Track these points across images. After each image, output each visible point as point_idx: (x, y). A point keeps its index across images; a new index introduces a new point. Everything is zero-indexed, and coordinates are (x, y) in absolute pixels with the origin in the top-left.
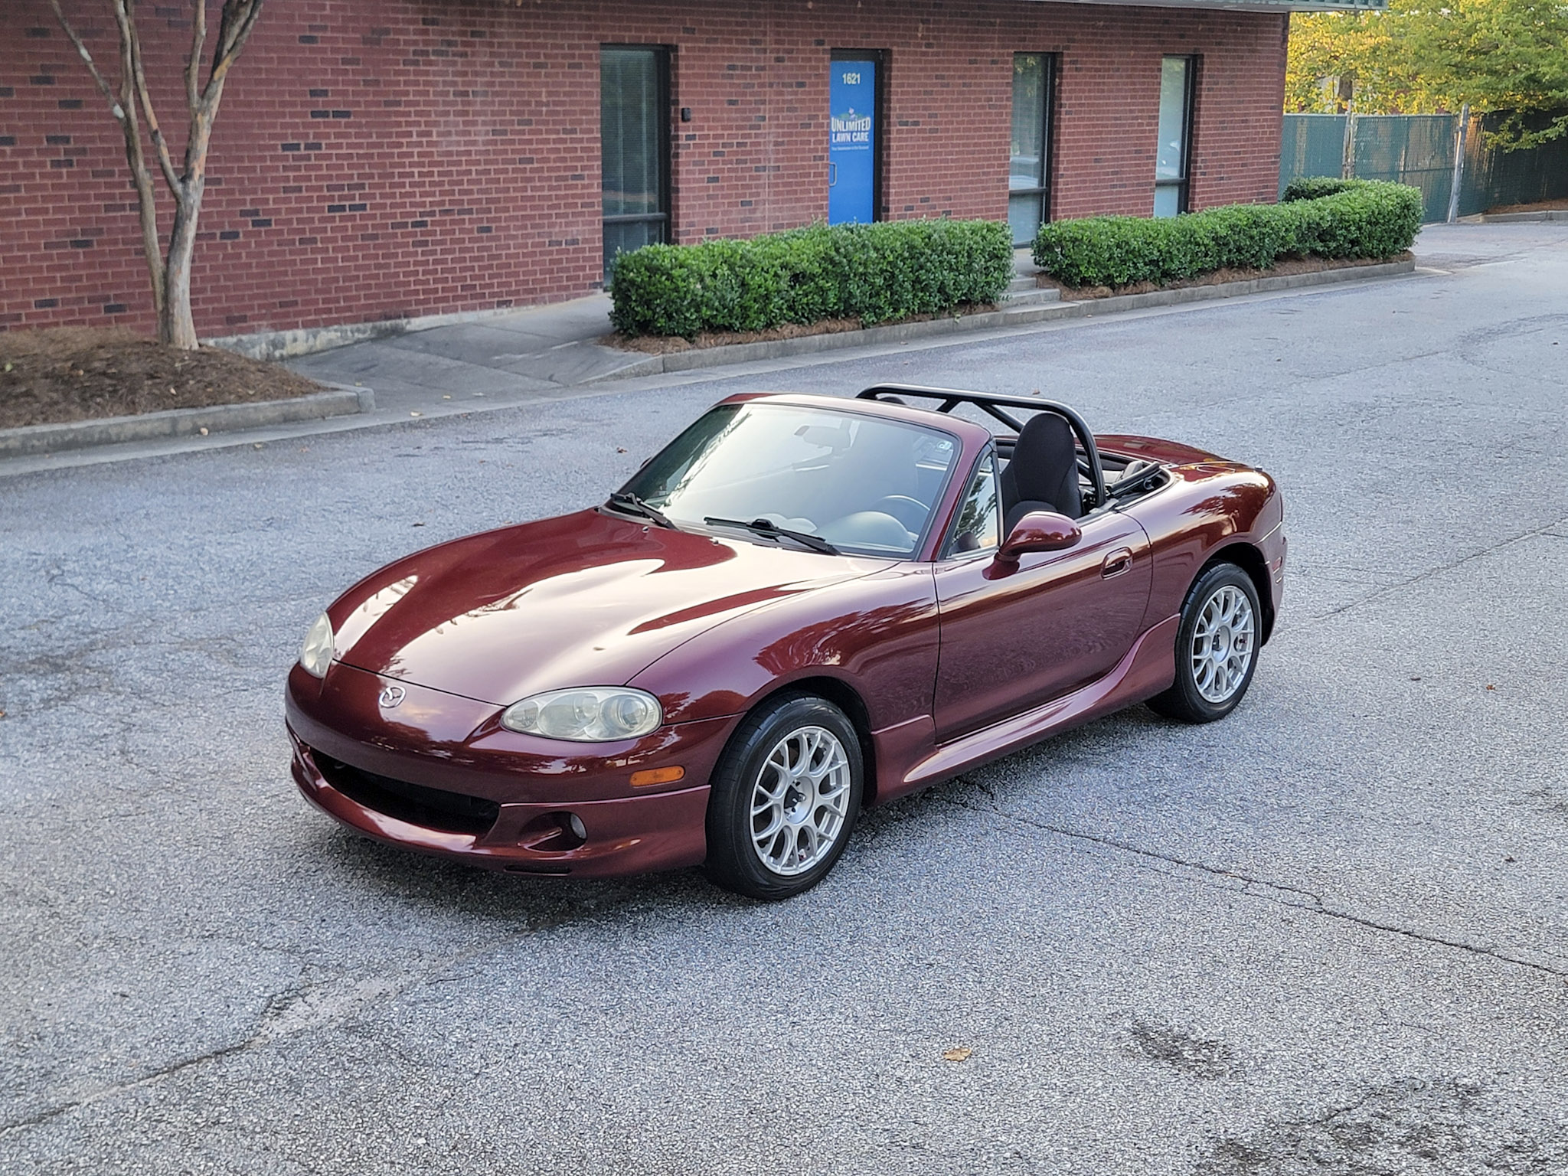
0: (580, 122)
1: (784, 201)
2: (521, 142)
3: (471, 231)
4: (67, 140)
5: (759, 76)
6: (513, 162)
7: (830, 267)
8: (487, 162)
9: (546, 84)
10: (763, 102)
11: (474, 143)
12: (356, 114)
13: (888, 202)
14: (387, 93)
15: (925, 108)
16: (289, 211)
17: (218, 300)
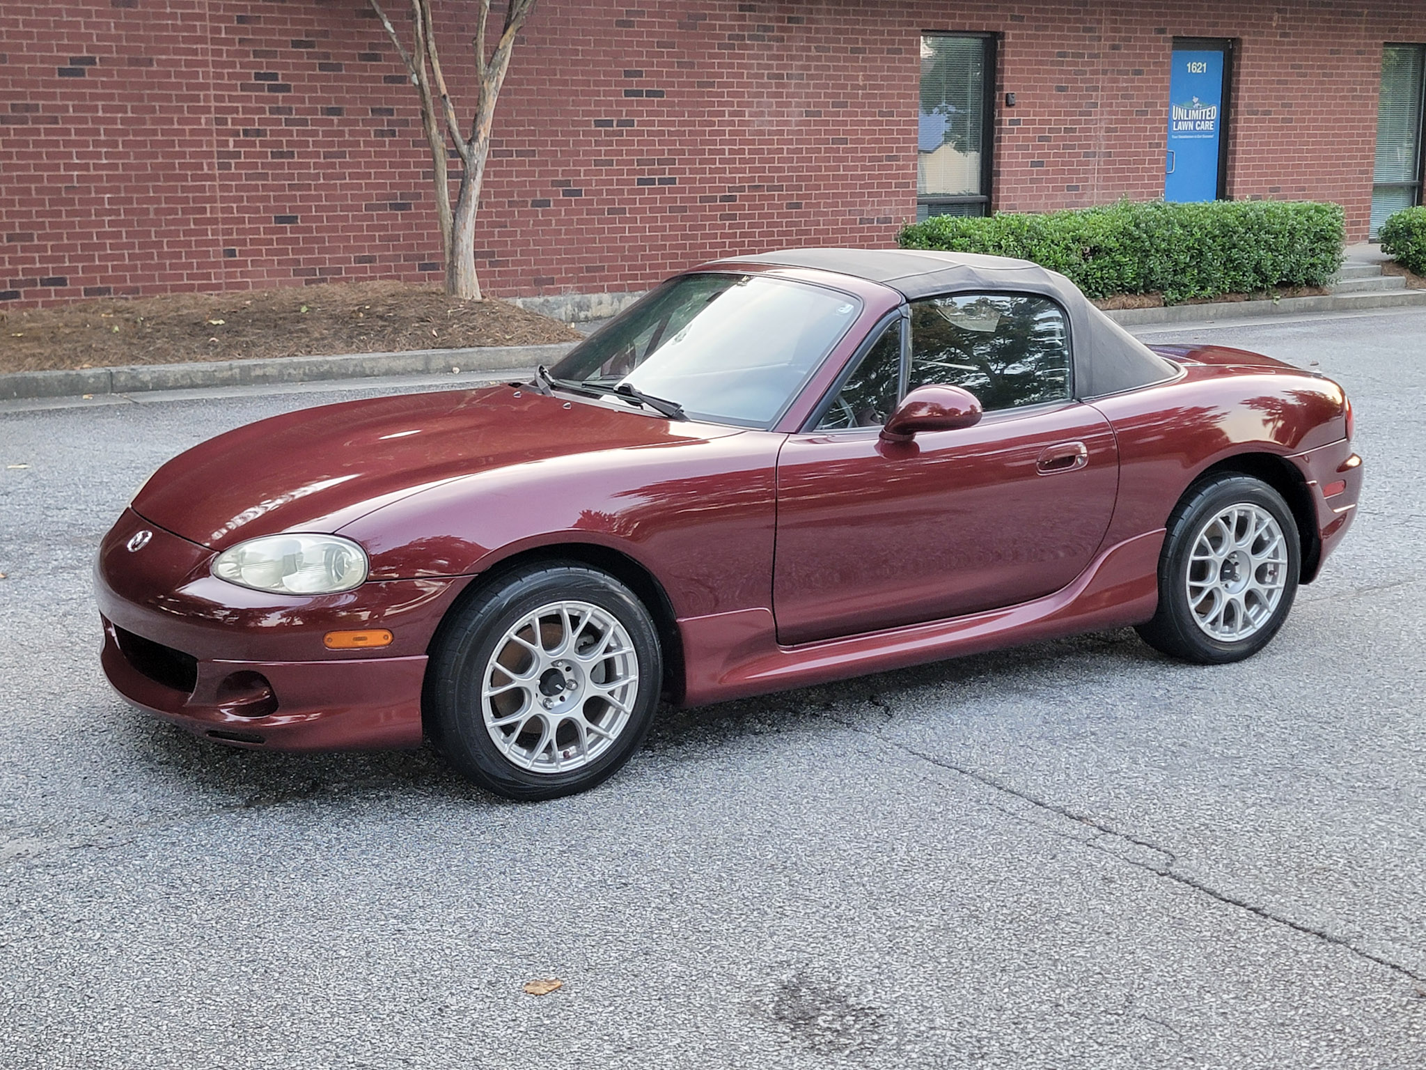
0: (897, 105)
1: (1113, 187)
2: (835, 123)
3: (781, 206)
4: (390, 112)
5: (1092, 64)
6: (826, 141)
7: (1128, 242)
8: (799, 141)
9: (864, 69)
10: (1096, 89)
11: (787, 123)
12: (670, 94)
13: (1232, 191)
14: (700, 75)
15: (1277, 98)
16: (599, 182)
17: (528, 263)
